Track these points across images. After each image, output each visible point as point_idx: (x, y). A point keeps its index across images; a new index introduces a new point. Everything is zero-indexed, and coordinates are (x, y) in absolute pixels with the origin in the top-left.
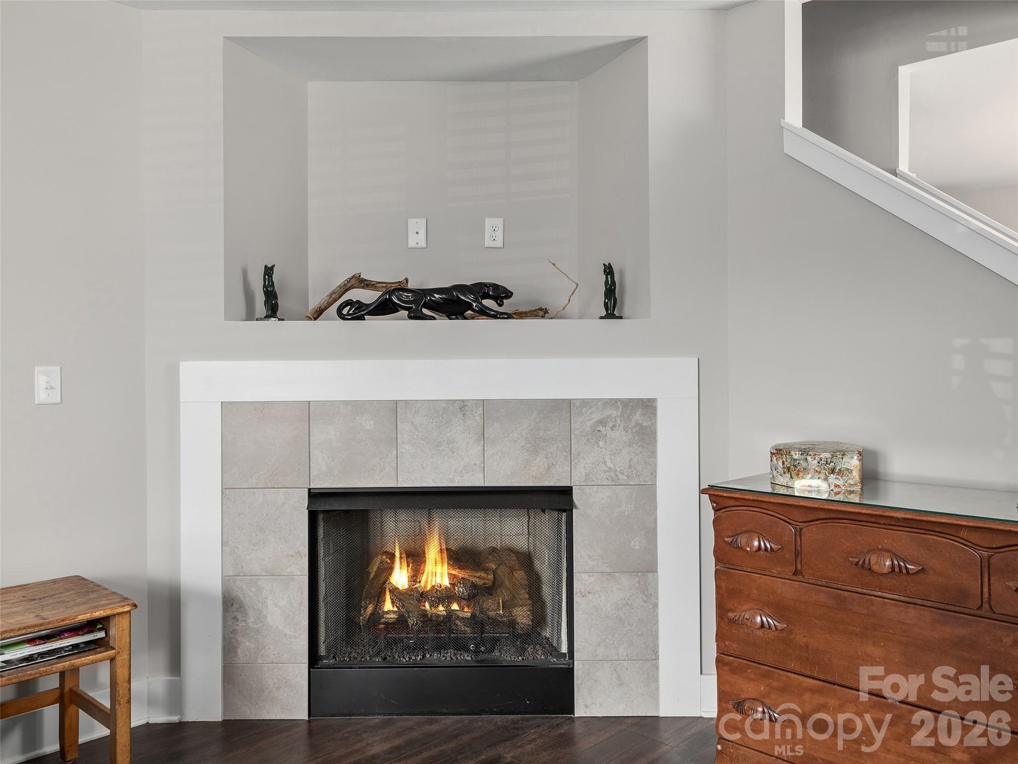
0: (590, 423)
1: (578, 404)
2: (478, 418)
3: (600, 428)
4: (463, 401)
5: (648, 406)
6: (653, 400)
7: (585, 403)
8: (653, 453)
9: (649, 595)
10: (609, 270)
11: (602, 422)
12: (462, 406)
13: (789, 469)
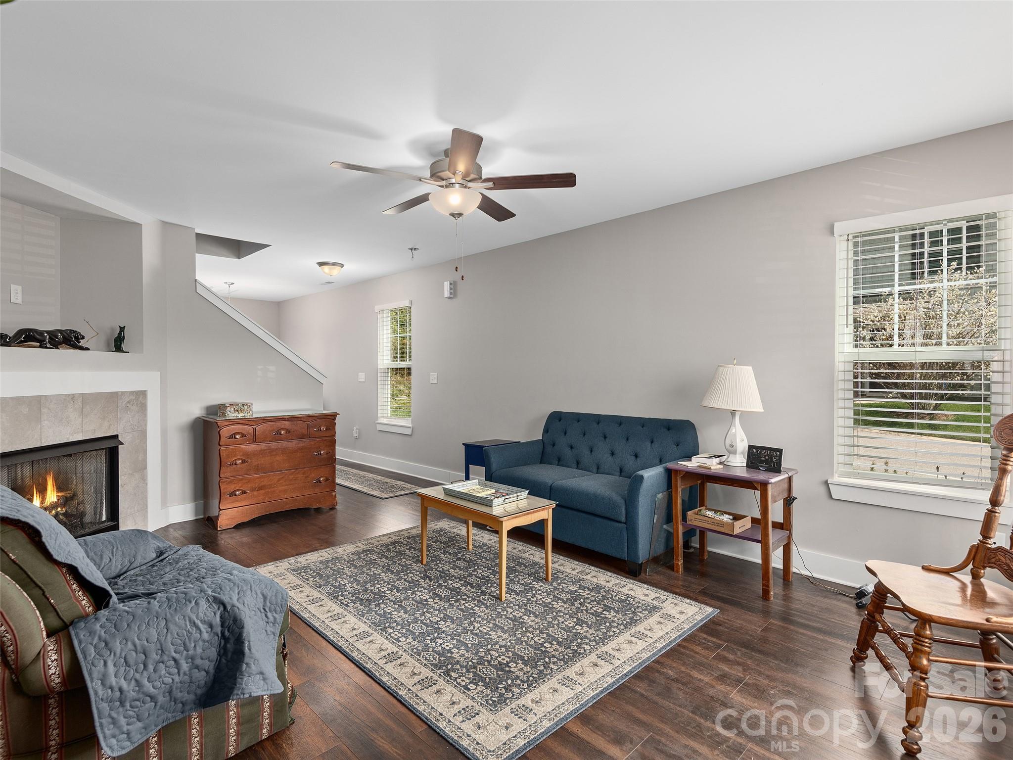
0: (124, 403)
1: (120, 394)
2: (80, 403)
3: (128, 405)
4: (73, 394)
5: (143, 393)
6: (145, 391)
7: (123, 393)
8: (145, 415)
9: (144, 479)
10: (122, 329)
11: (129, 402)
12: (73, 397)
13: (237, 411)
